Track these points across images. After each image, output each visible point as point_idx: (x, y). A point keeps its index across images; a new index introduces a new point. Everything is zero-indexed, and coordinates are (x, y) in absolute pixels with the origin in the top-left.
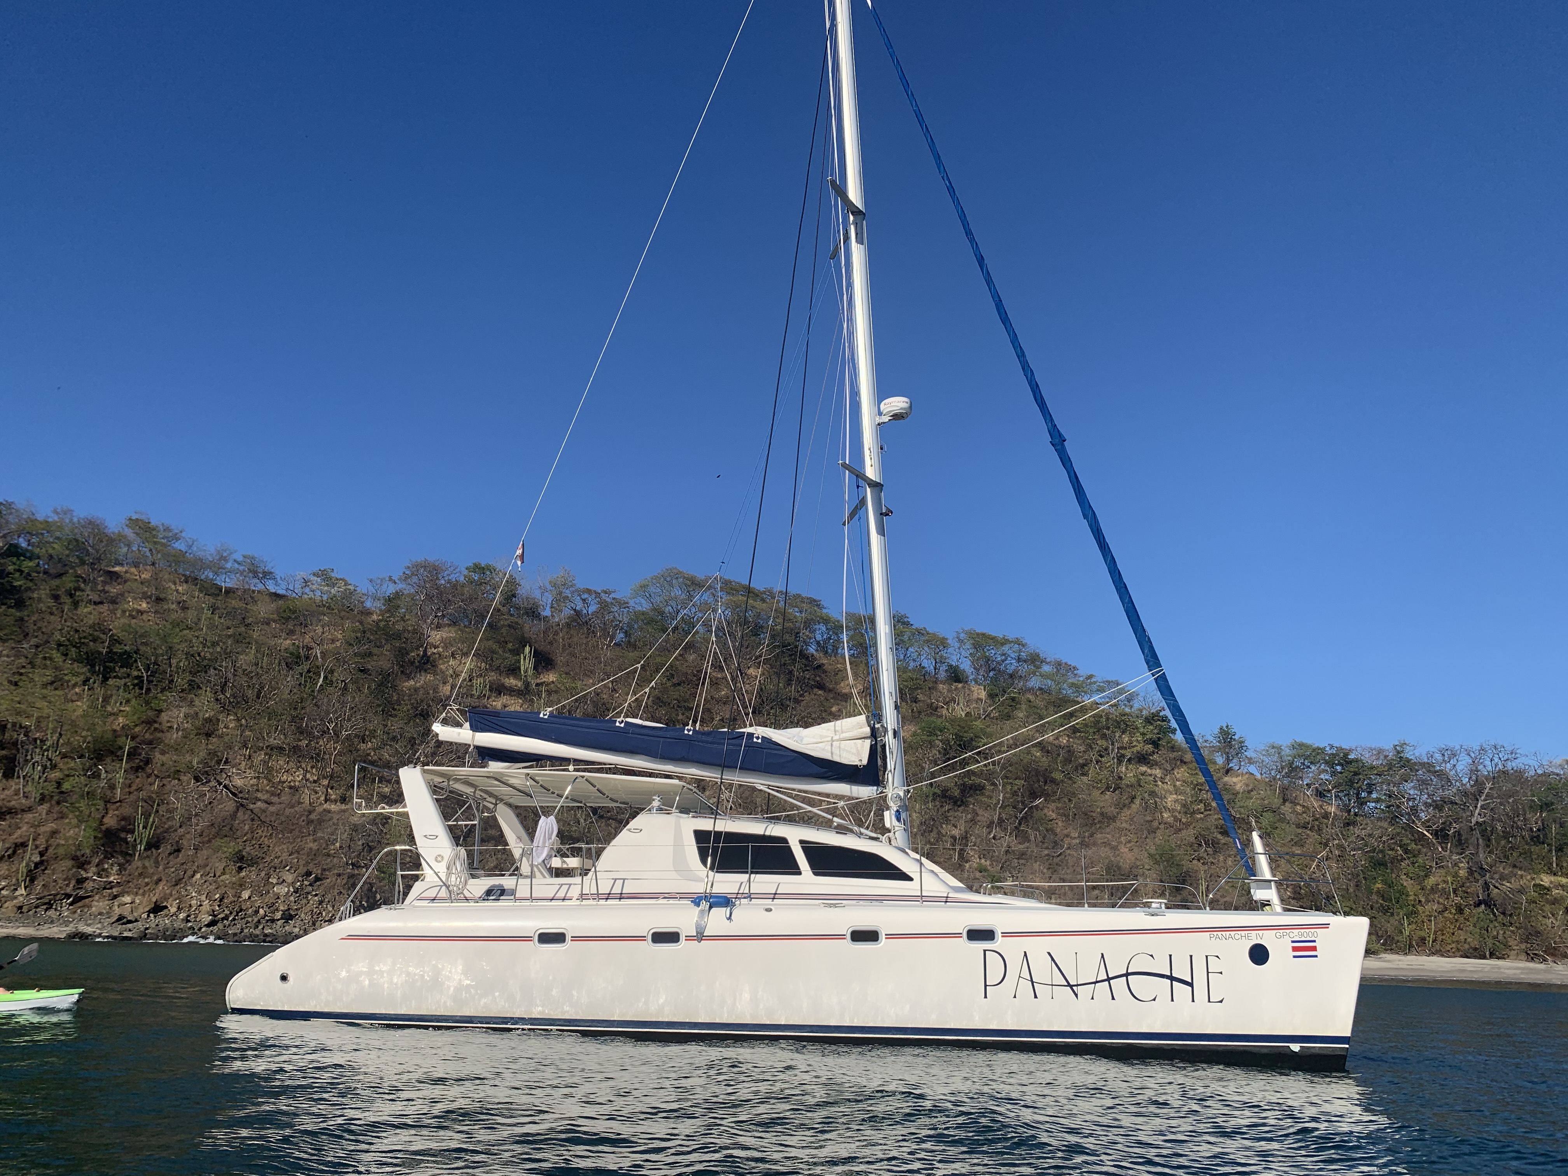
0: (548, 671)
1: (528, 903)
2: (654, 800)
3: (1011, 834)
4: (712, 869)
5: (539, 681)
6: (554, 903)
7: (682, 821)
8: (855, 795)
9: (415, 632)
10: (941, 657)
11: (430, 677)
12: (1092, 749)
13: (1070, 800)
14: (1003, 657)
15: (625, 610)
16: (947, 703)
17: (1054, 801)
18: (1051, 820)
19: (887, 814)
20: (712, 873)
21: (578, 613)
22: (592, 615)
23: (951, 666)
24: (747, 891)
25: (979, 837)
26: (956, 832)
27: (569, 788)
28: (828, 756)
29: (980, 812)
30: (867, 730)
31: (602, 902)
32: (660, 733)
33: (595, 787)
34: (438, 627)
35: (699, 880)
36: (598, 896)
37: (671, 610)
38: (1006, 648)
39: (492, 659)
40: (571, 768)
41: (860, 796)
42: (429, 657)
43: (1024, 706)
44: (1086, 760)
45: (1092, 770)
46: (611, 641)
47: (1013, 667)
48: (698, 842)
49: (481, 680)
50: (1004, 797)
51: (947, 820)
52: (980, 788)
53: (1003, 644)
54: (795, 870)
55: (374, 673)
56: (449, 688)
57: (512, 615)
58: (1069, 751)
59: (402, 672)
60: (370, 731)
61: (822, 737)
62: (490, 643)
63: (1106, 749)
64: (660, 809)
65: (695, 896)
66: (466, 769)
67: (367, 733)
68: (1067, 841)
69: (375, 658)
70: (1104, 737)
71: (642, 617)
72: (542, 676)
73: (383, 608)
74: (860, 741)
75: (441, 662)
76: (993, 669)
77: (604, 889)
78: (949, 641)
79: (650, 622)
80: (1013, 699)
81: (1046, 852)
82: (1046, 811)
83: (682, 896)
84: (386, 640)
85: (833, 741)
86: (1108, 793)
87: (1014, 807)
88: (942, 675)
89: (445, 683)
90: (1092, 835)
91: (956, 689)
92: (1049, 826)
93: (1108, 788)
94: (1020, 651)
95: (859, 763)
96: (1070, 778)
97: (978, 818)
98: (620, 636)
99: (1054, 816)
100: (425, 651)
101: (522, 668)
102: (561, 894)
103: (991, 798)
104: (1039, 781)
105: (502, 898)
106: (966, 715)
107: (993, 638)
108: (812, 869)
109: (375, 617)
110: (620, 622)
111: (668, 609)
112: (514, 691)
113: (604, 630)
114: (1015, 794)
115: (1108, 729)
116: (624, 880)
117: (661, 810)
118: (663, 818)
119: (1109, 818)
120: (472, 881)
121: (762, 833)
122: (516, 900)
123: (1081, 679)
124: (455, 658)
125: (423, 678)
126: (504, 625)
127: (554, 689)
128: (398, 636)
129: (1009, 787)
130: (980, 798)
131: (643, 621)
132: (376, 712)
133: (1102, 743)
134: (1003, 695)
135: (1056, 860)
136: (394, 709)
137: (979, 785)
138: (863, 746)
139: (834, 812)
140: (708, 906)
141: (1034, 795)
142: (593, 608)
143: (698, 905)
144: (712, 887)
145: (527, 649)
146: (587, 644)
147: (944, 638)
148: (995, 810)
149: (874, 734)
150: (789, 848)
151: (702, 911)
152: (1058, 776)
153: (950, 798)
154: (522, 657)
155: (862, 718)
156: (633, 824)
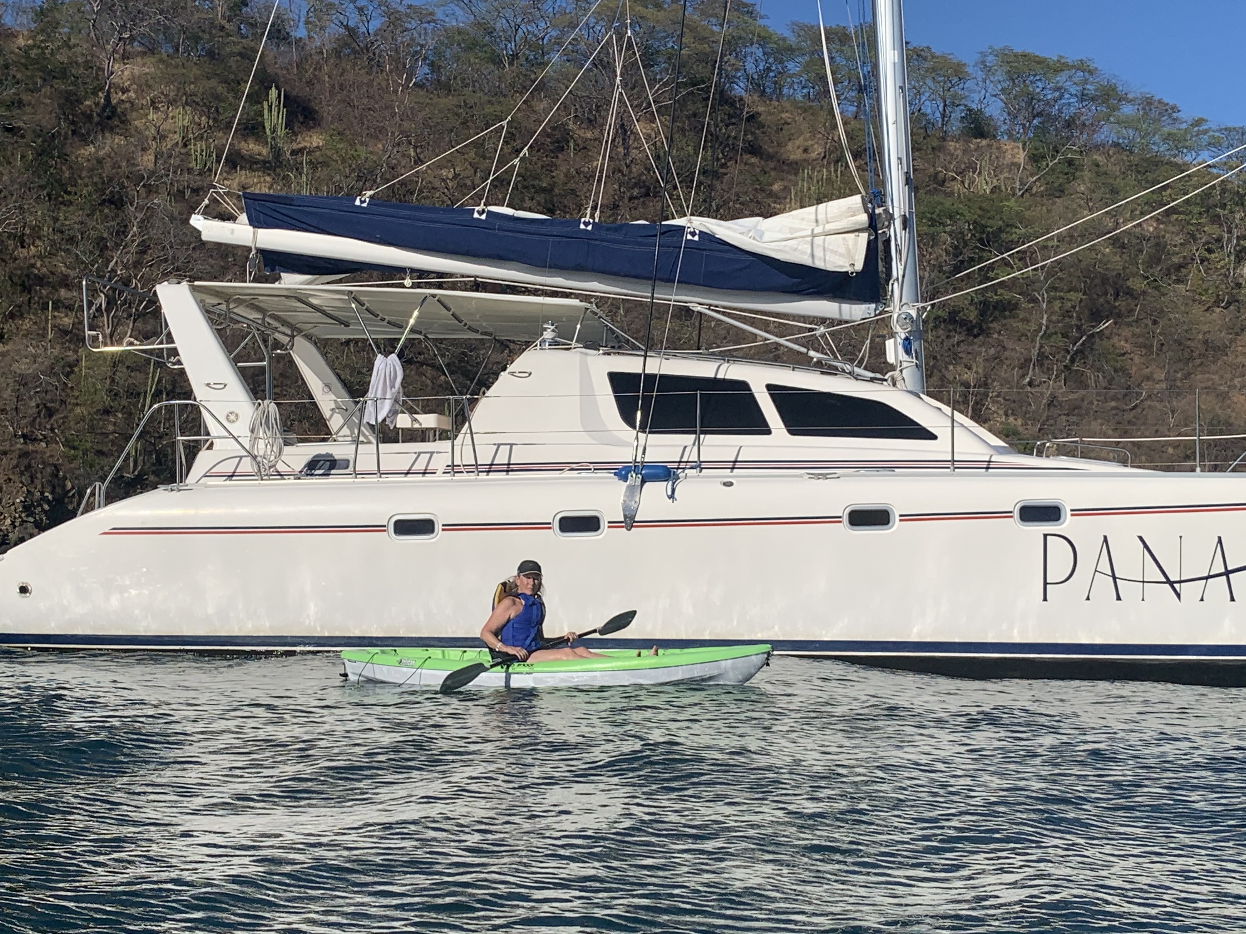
0: (309, 129)
1: (374, 479)
2: (545, 329)
3: (1057, 376)
4: (643, 429)
5: (295, 146)
6: (410, 478)
7: (589, 359)
8: (846, 317)
9: (88, 66)
10: (954, 96)
11: (119, 140)
12: (1195, 240)
13: (1155, 322)
14: (1057, 94)
15: (430, 27)
16: (961, 173)
17: (1129, 325)
18: (1124, 354)
19: (890, 344)
20: (644, 435)
21: (352, 32)
22: (376, 35)
23: (970, 110)
24: (694, 458)
25: (1008, 382)
26: (969, 377)
27: (416, 313)
28: (806, 260)
29: (1009, 344)
30: (863, 218)
31: (483, 476)
32: (543, 229)
33: (448, 309)
34: (125, 57)
35: (625, 444)
36: (477, 469)
37: (506, 25)
38: (1062, 78)
39: (217, 110)
40: (408, 282)
41: (854, 318)
42: (114, 107)
43: (1087, 174)
44: (1185, 257)
45: (1193, 273)
46: (408, 80)
47: (1072, 110)
48: (615, 390)
49: (201, 145)
50: (1049, 320)
51: (956, 358)
52: (1009, 308)
53: (1057, 71)
54: (763, 428)
55: (29, 136)
56: (152, 158)
57: (243, 37)
58: (1158, 244)
59: (74, 132)
60: (32, 228)
61: (792, 230)
62: (213, 83)
63: (1219, 240)
64: (554, 343)
65: (620, 466)
66: (248, 285)
67: (27, 231)
68: (1146, 385)
69: (28, 109)
70: (1216, 219)
71: (457, 38)
72: (299, 138)
73: (33, 26)
74: (852, 235)
75: (134, 114)
76: (1039, 115)
77: (485, 458)
78: (969, 70)
79: (472, 46)
80: (1070, 163)
81: (1113, 404)
82: (1115, 339)
83: (599, 466)
84: (45, 80)
85: (813, 236)
86: (1218, 310)
87: (1065, 335)
88: (955, 126)
89: (144, 150)
90: (1187, 376)
91: (978, 148)
92: (1118, 365)
93: (1217, 303)
94: (1086, 82)
95: (849, 269)
96: (1157, 288)
97: (1007, 354)
98: (422, 71)
99: (1128, 347)
100: (108, 98)
101: (267, 125)
102: (420, 466)
103: (1028, 321)
104: (1106, 294)
105: (333, 472)
106: (992, 192)
107: (1041, 62)
108: (786, 425)
109: (21, 42)
110: (422, 46)
111: (501, 24)
112: (256, 163)
113: (396, 60)
114: (1067, 314)
115: (1224, 206)
116: (511, 445)
117: (557, 343)
118: (559, 356)
119: (1216, 349)
120: (287, 450)
121: (712, 375)
122: (356, 474)
123: (1184, 126)
124: (156, 109)
125: (108, 142)
126: (232, 54)
127: (321, 160)
128: (62, 73)
129: (1057, 304)
130: (1011, 321)
131: (459, 45)
132: (39, 197)
133: (1213, 230)
134: (1054, 157)
135: (1129, 416)
136: (69, 193)
137: (1009, 302)
138: (856, 244)
139: (812, 343)
140: (639, 481)
141: (1097, 316)
142: (375, 24)
143: (625, 479)
144: (644, 453)
145: (273, 93)
146: (370, 84)
147: (959, 64)
148: (1033, 341)
149: (873, 224)
150: (752, 396)
151: (631, 488)
152: (1137, 284)
153: (963, 323)
154: (265, 103)
155: (856, 200)
156: (516, 366)
